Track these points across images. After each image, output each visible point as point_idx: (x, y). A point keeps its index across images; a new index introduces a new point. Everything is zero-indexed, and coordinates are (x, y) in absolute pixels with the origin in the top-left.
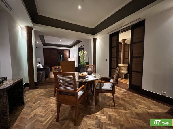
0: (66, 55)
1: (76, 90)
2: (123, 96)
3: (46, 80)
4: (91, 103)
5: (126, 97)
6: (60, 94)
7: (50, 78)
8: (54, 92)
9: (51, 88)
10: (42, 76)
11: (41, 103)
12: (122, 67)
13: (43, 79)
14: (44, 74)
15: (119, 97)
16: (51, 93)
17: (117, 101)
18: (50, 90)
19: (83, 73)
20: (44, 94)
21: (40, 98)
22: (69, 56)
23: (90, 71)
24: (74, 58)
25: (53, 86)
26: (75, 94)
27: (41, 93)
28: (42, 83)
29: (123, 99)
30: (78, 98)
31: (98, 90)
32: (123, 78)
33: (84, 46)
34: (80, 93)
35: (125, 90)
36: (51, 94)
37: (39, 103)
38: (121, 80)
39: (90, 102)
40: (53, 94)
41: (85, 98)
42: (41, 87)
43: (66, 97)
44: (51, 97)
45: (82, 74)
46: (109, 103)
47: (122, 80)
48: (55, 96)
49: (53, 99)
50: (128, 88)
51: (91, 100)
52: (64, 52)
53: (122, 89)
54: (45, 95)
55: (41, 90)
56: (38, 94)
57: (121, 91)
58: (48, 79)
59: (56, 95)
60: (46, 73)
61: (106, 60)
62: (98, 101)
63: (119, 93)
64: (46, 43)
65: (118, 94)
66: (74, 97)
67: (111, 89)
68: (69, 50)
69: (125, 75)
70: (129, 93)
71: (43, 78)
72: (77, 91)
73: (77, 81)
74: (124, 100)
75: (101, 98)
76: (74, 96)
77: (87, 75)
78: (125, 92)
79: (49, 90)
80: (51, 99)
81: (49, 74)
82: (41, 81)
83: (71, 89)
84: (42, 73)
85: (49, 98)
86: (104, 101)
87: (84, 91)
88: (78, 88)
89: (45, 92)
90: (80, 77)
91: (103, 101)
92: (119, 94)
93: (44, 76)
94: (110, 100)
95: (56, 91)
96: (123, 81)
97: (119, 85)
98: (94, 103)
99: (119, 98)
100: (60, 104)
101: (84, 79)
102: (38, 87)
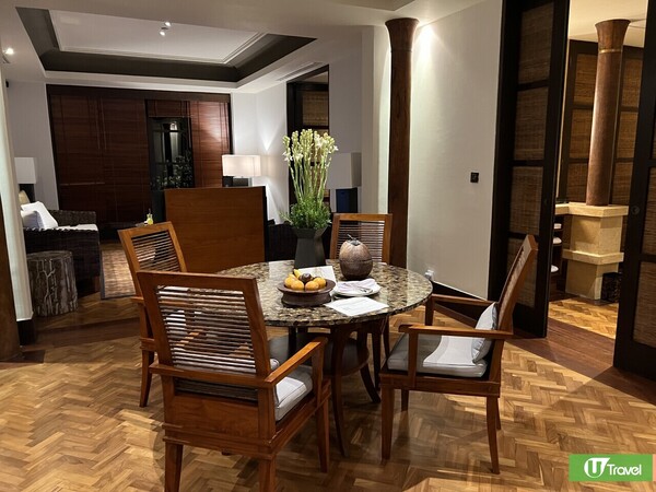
0: (203, 134)
1: (263, 370)
2: (559, 417)
3: (87, 306)
4: (357, 447)
5: (579, 423)
6: (177, 393)
7: (107, 294)
8: (139, 384)
9: (117, 358)
10: (54, 282)
11: (68, 444)
12: (586, 223)
13: (64, 304)
14: (67, 269)
15: (533, 419)
16: (121, 390)
17: (519, 441)
18: (112, 373)
19: (310, 271)
20: (84, 390)
21: (64, 417)
22: (225, 142)
23: (357, 260)
24: (263, 157)
25: (135, 344)
26: (258, 392)
27: (63, 387)
28: (63, 330)
29: (560, 429)
30: (279, 416)
31: (398, 376)
32: (591, 301)
33: (326, 68)
34: (289, 390)
35: (586, 380)
36: (121, 395)
37: (62, 439)
38: (576, 314)
39: (355, 441)
40: (133, 397)
41: (318, 416)
42: (60, 350)
43: (213, 409)
44: (125, 413)
45: (305, 280)
46: (463, 450)
47: (580, 310)
48: (144, 404)
49: (136, 422)
50: (609, 365)
51: (358, 434)
52: (193, 116)
53: (568, 373)
54: (85, 399)
55: (63, 368)
56: (47, 393)
57: (553, 385)
58: (93, 302)
59: (151, 399)
60: (77, 261)
61: (475, 178)
62: (404, 438)
63: (543, 395)
64: (64, 47)
65: (535, 401)
66: (256, 409)
67: (479, 370)
68: (226, 100)
69: (607, 277)
70: (603, 400)
71: (64, 293)
72: (271, 378)
73: (276, 324)
74: (560, 440)
75: (420, 420)
76: (255, 403)
77: (334, 284)
78: (582, 390)
79: (109, 370)
80: (125, 424)
81: (96, 271)
82: (51, 316)
83: (237, 364)
84: (57, 265)
85: (111, 415)
86: (439, 438)
87: (314, 378)
88: (273, 363)
89: (85, 384)
90: (291, 298)
91: (434, 441)
92: (540, 403)
93: (69, 282)
94: (476, 437)
95: (154, 376)
96: (586, 322)
97: (552, 344)
98: (374, 451)
99: (534, 428)
100: (180, 448)
101: (312, 307)
102: (43, 353)
